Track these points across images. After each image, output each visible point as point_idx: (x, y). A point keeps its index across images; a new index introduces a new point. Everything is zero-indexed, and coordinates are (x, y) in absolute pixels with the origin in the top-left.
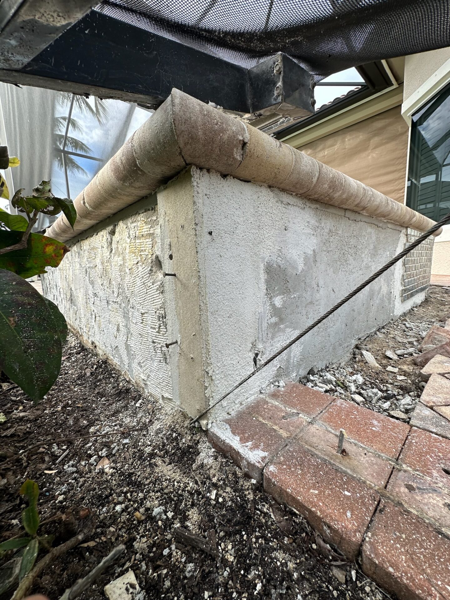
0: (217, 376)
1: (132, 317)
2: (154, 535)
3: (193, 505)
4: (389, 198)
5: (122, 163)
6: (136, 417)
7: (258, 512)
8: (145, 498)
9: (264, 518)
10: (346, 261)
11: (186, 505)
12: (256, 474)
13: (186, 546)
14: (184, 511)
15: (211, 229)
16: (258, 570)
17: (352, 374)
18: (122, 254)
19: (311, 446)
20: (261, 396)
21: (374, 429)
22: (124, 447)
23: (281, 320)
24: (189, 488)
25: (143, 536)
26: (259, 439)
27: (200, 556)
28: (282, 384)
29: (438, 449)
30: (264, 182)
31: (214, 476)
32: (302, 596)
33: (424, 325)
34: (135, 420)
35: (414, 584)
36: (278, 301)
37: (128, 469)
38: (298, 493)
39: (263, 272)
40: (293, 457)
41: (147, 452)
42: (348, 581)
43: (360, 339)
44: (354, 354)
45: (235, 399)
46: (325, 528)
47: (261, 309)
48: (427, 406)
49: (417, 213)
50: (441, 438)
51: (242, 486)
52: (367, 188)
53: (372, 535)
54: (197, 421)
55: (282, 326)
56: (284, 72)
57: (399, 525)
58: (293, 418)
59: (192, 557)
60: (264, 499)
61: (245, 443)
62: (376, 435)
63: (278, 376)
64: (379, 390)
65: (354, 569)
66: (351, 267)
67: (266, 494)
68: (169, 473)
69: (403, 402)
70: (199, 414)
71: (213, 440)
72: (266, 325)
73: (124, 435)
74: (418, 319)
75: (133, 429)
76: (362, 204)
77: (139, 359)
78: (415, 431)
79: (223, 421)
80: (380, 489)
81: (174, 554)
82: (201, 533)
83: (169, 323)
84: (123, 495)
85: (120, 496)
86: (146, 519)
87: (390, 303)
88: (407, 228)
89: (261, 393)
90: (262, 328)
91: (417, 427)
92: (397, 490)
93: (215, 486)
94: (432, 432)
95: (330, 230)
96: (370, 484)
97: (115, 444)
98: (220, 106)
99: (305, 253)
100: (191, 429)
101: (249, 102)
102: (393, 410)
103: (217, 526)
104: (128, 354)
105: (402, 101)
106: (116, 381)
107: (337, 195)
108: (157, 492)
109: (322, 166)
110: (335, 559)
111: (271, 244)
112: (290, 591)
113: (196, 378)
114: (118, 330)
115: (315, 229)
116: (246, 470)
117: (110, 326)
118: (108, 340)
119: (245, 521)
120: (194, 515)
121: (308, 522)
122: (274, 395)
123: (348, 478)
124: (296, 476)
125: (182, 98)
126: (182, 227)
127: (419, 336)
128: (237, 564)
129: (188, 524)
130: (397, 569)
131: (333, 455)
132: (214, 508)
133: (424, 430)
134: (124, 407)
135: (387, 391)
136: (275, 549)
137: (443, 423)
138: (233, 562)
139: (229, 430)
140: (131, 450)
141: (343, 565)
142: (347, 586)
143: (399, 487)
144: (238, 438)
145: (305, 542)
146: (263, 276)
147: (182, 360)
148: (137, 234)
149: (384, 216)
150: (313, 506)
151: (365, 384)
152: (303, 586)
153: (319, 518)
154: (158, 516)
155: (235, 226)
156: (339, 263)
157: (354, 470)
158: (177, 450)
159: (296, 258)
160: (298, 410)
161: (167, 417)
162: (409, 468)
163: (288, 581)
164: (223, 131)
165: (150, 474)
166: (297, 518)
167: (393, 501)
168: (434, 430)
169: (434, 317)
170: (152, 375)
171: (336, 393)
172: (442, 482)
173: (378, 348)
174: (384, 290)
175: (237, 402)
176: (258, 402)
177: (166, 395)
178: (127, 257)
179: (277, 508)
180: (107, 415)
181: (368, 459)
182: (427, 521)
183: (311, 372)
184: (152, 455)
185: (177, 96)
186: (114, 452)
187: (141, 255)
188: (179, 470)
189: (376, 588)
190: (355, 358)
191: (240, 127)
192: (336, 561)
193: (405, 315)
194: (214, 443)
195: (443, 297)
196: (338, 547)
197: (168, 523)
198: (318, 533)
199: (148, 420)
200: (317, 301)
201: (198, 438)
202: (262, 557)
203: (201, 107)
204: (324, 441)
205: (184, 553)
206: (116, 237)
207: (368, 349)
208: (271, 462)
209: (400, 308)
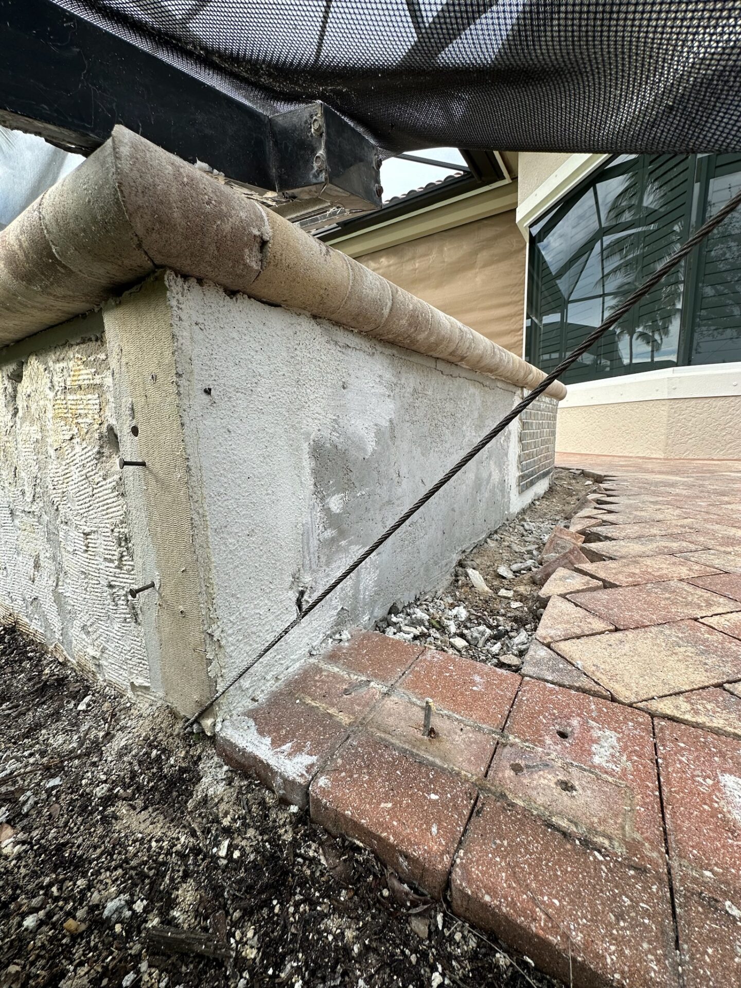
0: (230, 639)
1: (66, 539)
2: (104, 954)
3: (186, 875)
4: (496, 345)
5: (21, 246)
6: (78, 731)
7: (300, 860)
8: (89, 887)
9: (308, 867)
10: (440, 437)
11: (172, 879)
12: (297, 797)
13: (169, 957)
14: (167, 892)
15: (209, 384)
16: (298, 960)
17: (452, 606)
18: (39, 419)
19: (385, 732)
20: (312, 660)
21: (475, 688)
22: (49, 795)
23: (342, 534)
24: (179, 847)
25: (81, 964)
26: (304, 737)
27: (195, 967)
28: (346, 635)
29: (553, 704)
30: (304, 309)
31: (226, 814)
32: (365, 980)
33: (546, 525)
34: (75, 737)
35: (515, 911)
36: (335, 503)
37: (56, 838)
38: (363, 813)
39: (307, 456)
40: (356, 755)
41: (99, 795)
42: (433, 932)
43: (464, 552)
44: (456, 576)
45: (266, 673)
46: (401, 859)
47: (306, 519)
48: (543, 644)
49: (534, 368)
50: (557, 688)
51: (274, 821)
52: (465, 329)
53: (465, 854)
54: (197, 721)
55: (343, 543)
56: (328, 134)
57: (500, 828)
58: (360, 691)
59: (181, 973)
60: (311, 836)
61: (280, 746)
62: (477, 696)
63: (340, 623)
64: (488, 627)
65: (440, 911)
66: (448, 445)
67: (313, 826)
68: (143, 826)
69: (517, 640)
70: (200, 710)
71: (224, 750)
72: (316, 543)
73: (49, 771)
74: (540, 517)
75: (72, 754)
76: (459, 352)
77: (83, 618)
78: (528, 683)
79: (244, 714)
80: (478, 779)
81: (146, 978)
82: (199, 923)
83: (137, 550)
84: (41, 892)
85: (34, 897)
86: (89, 928)
87: (503, 496)
88: (522, 388)
89: (311, 655)
90: (309, 548)
91: (530, 677)
92: (500, 775)
93: (228, 832)
94: (547, 681)
95: (415, 390)
96: (465, 776)
97: (29, 793)
98: (219, 170)
99: (376, 425)
100: (186, 737)
101: (273, 172)
102: (505, 654)
103: (229, 902)
104: (61, 611)
105: (516, 204)
106: (37, 665)
107: (421, 337)
108: (115, 869)
109: (397, 291)
110: (414, 904)
111: (320, 411)
112: (347, 979)
113: (192, 646)
114: (37, 566)
115: (392, 386)
116: (281, 792)
117: (20, 558)
118: (17, 587)
119: (278, 881)
120: (187, 894)
121: (377, 858)
122: (333, 657)
123: (436, 772)
124: (361, 786)
125: (134, 146)
126: (154, 378)
127: (540, 542)
128: (262, 960)
129: (176, 913)
130: (494, 895)
131: (417, 740)
132: (224, 872)
133: (538, 679)
134: (53, 715)
135: (498, 626)
136: (326, 916)
137: (561, 666)
138: (255, 958)
139: (253, 729)
140: (65, 799)
141: (425, 910)
142: (431, 942)
143: (503, 771)
144: (268, 740)
145: (371, 890)
146: (307, 464)
147: (165, 617)
148: (68, 383)
149: (491, 371)
150: (385, 830)
151: (469, 619)
152: (366, 962)
153: (393, 846)
154: (115, 916)
155: (255, 380)
156: (429, 439)
157: (444, 759)
158: (158, 781)
159: (363, 432)
160: (368, 677)
161: (141, 722)
162: (517, 740)
163: (343, 962)
164: (222, 216)
165: (102, 837)
166: (361, 853)
167: (494, 794)
168: (550, 678)
169: (558, 512)
170: (111, 647)
171: (428, 640)
172: (556, 750)
173: (489, 564)
174: (496, 477)
175: (268, 677)
176: (306, 672)
177: (139, 681)
178: (50, 426)
179: (331, 845)
180: (13, 737)
181: (464, 736)
182: (535, 813)
183: (393, 610)
184: (109, 800)
185: (126, 141)
186: (25, 809)
187: (78, 423)
188: (162, 817)
189: (469, 932)
190: (457, 581)
191: (255, 213)
192: (417, 906)
193: (524, 511)
194: (226, 755)
195: (570, 484)
196: (419, 884)
197: (135, 924)
198: (391, 871)
199: (101, 734)
200: (398, 499)
201: (199, 751)
202: (304, 934)
203: (177, 168)
204: (405, 720)
205: (166, 970)
206: (25, 386)
207: (475, 566)
208: (322, 771)
209: (517, 502)
